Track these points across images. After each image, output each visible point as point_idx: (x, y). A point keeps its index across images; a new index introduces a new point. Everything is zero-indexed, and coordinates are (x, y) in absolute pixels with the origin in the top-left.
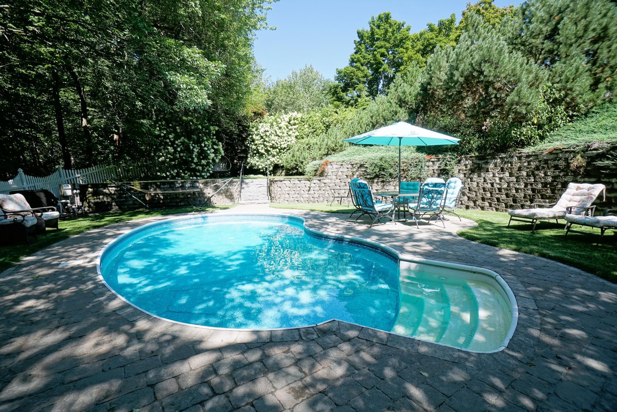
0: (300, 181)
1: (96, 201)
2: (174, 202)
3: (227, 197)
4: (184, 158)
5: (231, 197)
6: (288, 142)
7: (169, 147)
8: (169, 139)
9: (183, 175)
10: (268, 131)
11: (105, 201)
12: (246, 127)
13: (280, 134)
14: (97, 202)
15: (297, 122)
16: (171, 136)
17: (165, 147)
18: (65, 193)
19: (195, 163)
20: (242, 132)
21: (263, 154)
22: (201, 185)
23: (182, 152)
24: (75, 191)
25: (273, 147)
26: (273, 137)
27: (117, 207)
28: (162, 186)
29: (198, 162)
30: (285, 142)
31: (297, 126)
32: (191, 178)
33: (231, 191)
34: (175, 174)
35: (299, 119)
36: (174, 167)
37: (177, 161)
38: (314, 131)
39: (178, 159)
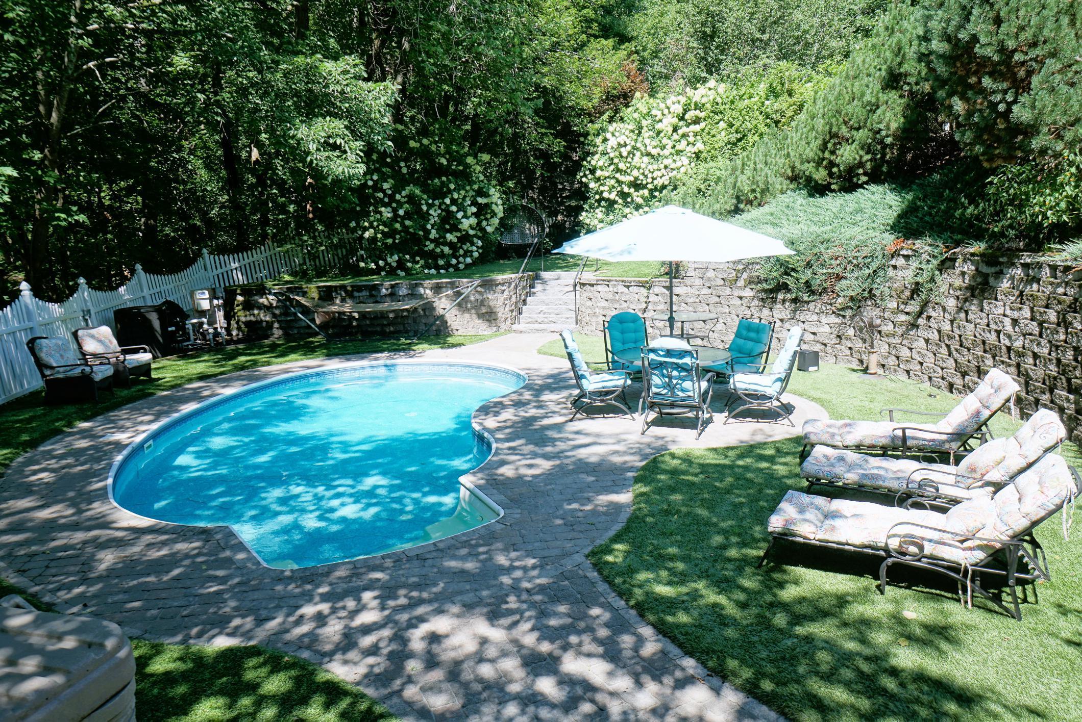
0: (628, 287)
1: (248, 318)
2: (378, 325)
3: (480, 316)
4: (411, 230)
5: (489, 316)
6: (673, 170)
7: (383, 209)
8: (384, 191)
9: (409, 265)
10: (625, 145)
11: (262, 321)
12: (581, 135)
13: (654, 152)
14: (250, 321)
15: (702, 115)
16: (386, 186)
17: (376, 208)
18: (199, 304)
19: (432, 241)
20: (570, 148)
21: (615, 202)
22: (428, 291)
23: (408, 215)
24: (215, 302)
25: (636, 185)
26: (637, 160)
27: (281, 332)
28: (356, 294)
29: (440, 237)
30: (663, 171)
31: (703, 125)
32: (426, 271)
33: (491, 303)
34: (394, 264)
35: (708, 106)
36: (392, 249)
37: (398, 237)
38: (740, 140)
39: (399, 232)
